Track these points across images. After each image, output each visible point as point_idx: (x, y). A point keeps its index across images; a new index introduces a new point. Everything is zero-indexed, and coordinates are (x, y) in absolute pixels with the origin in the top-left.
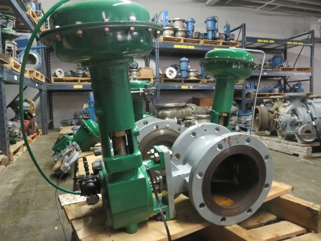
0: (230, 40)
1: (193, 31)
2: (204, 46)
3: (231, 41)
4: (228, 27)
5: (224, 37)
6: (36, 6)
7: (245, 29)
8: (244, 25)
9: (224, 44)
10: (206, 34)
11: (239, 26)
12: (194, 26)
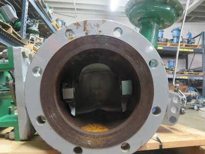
0: (191, 43)
1: (162, 37)
2: (170, 47)
3: (193, 44)
4: (190, 35)
5: (186, 41)
6: (62, 23)
7: (204, 35)
8: (204, 33)
9: (186, 46)
10: (172, 40)
11: (199, 33)
12: (163, 34)
